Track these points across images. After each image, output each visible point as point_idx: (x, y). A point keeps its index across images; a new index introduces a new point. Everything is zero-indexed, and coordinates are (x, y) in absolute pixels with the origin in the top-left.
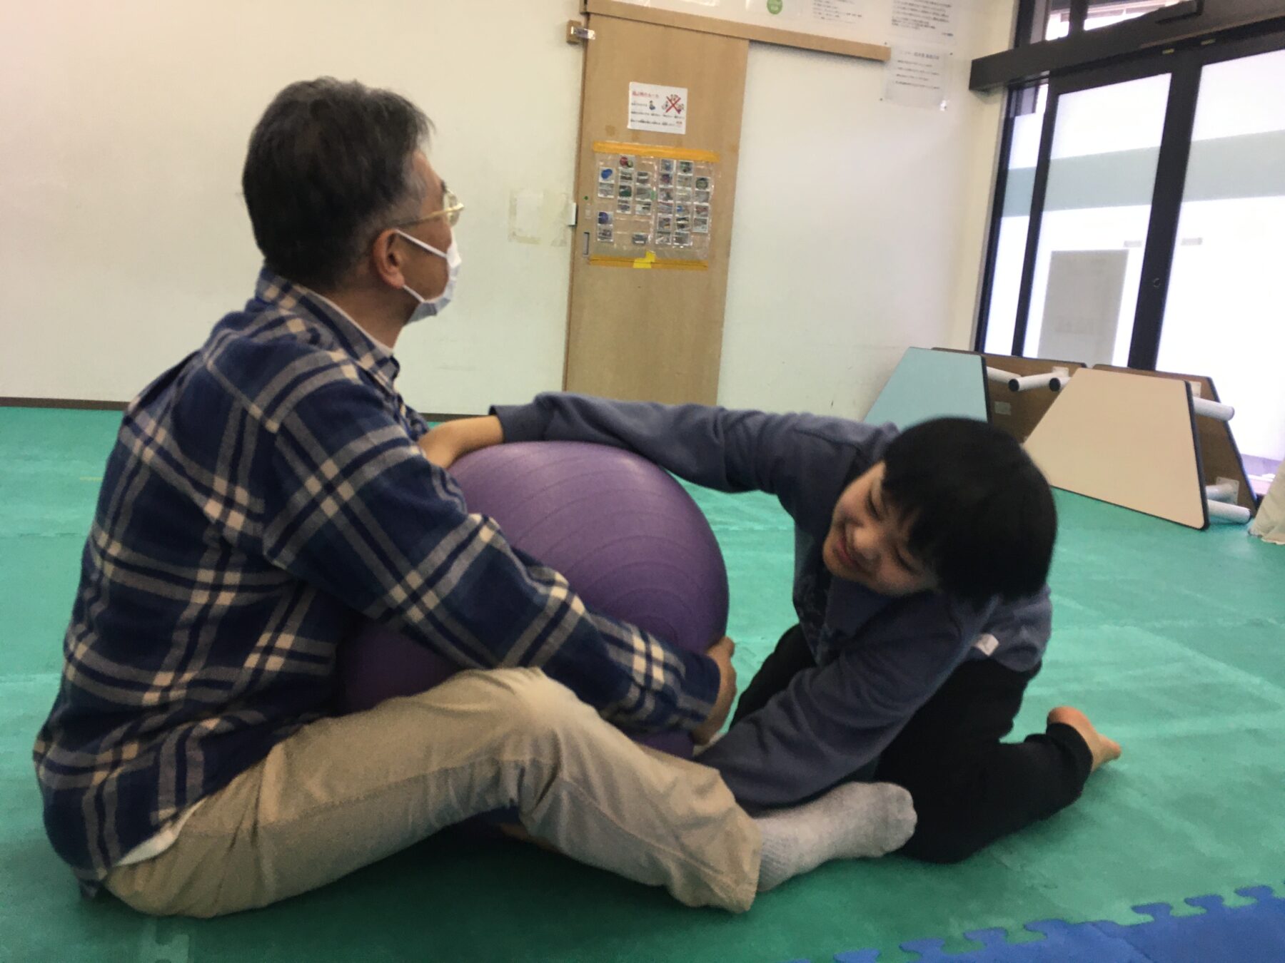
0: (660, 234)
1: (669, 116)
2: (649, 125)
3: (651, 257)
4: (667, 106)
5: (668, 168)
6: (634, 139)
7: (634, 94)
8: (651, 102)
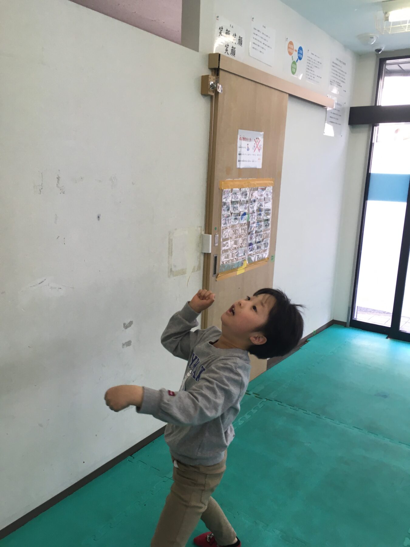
1: (255, 155)
2: (247, 163)
3: (245, 264)
4: (254, 147)
6: (239, 176)
7: (240, 139)
8: (248, 144)
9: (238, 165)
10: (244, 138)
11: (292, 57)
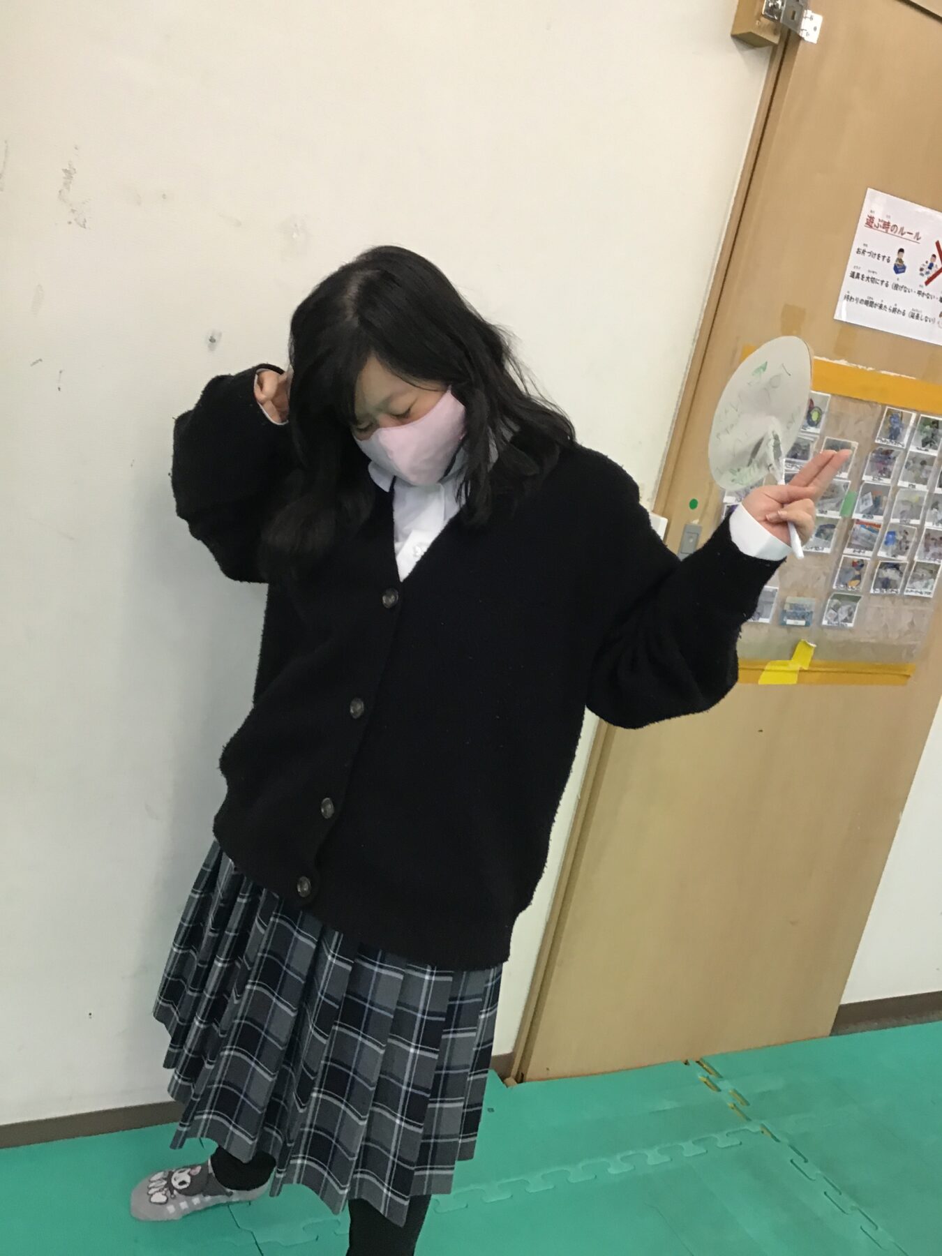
0: (836, 601)
1: (928, 296)
2: (882, 312)
3: (802, 660)
4: (931, 267)
5: (894, 434)
6: (840, 352)
7: (870, 221)
8: (901, 251)
9: (844, 312)
10: (886, 225)
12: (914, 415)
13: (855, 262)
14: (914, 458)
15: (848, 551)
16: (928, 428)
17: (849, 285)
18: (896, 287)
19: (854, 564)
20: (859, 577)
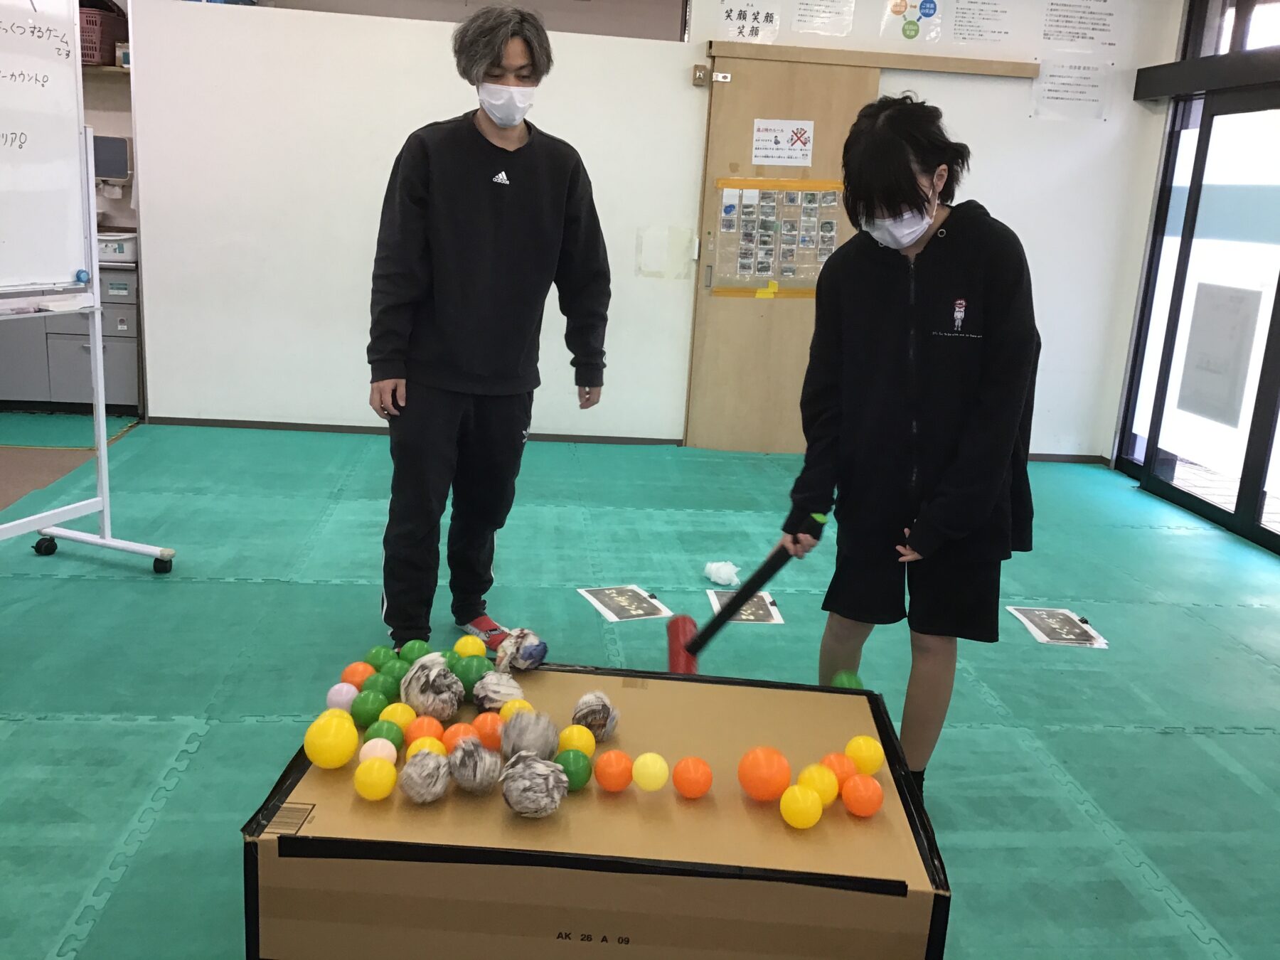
1: (794, 150)
2: (773, 159)
3: (774, 287)
5: (793, 200)
6: (758, 174)
7: (759, 130)
8: (776, 137)
9: (756, 161)
10: (767, 130)
11: (904, 16)
12: (800, 193)
13: (755, 144)
14: (805, 208)
15: (782, 245)
16: (809, 196)
17: (755, 152)
18: (777, 149)
19: (788, 250)
20: (793, 255)
